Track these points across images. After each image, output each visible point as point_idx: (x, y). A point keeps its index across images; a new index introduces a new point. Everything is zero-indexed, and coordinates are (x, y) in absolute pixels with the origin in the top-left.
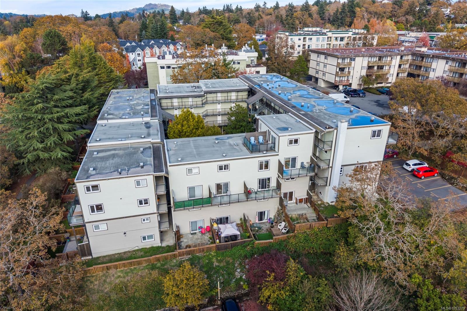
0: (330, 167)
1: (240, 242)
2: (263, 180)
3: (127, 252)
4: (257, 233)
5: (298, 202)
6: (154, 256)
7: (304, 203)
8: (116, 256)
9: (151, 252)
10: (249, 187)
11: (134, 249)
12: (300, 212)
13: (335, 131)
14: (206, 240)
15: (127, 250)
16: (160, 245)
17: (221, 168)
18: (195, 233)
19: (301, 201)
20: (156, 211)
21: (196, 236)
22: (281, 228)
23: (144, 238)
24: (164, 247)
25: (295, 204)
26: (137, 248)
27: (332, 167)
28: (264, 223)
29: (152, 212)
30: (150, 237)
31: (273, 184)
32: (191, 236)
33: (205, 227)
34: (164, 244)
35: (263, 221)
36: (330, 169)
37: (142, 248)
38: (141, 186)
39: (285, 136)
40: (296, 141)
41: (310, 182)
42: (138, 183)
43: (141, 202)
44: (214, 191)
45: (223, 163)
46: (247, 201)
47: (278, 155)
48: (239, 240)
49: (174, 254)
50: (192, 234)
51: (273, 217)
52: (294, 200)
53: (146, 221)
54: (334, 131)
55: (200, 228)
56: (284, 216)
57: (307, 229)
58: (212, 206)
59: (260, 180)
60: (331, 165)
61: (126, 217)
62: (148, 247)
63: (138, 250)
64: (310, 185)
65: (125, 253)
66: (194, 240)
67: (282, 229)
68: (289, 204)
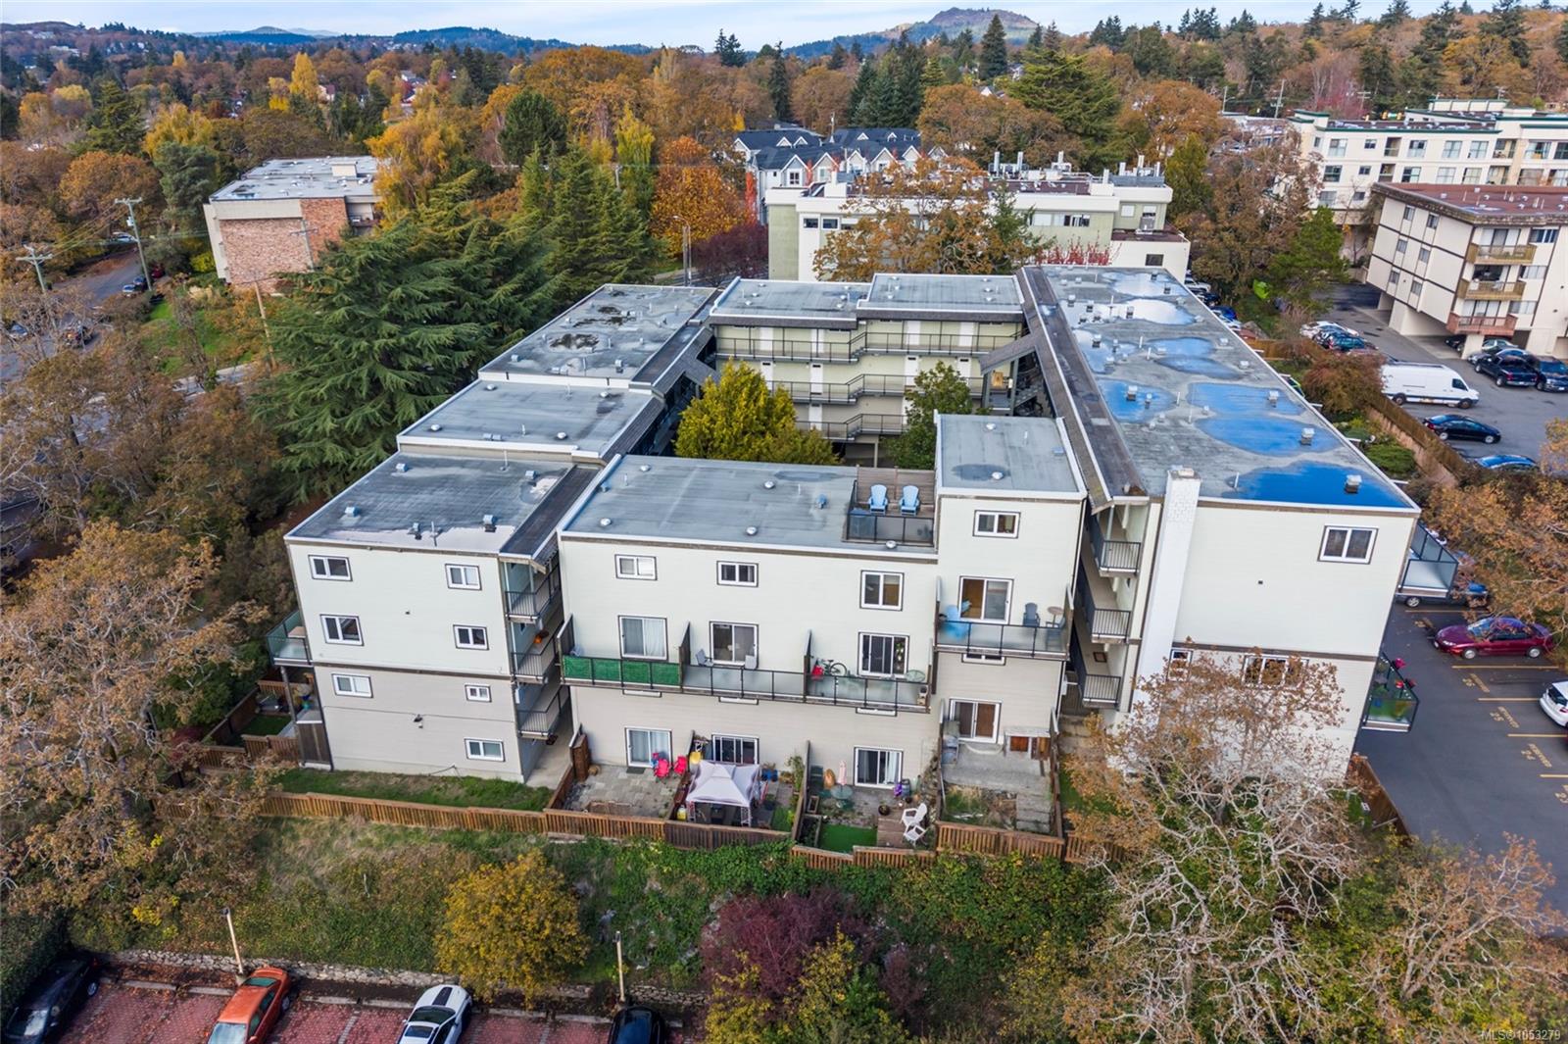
0: (1134, 642)
1: (744, 835)
2: (878, 640)
3: (424, 777)
4: (833, 822)
5: (1008, 747)
6: (473, 809)
7: (1033, 756)
8: (392, 782)
9: (486, 795)
10: (822, 655)
11: (446, 774)
12: (995, 784)
13: (1155, 508)
14: (660, 799)
15: (426, 772)
16: (521, 779)
17: (728, 573)
18: (641, 771)
19: (1019, 744)
20: (507, 672)
21: (636, 780)
23: (475, 748)
24: (530, 789)
25: (997, 753)
26: (452, 773)
27: (1139, 643)
29: (496, 673)
30: (492, 748)
31: (918, 660)
32: (623, 775)
33: (676, 759)
34: (536, 782)
35: (878, 786)
36: (1133, 649)
37: (469, 778)
38: (464, 586)
39: (962, 497)
40: (1007, 523)
41: (1065, 684)
42: (455, 575)
43: (463, 635)
44: (703, 644)
45: (737, 559)
46: (805, 701)
47: (935, 562)
48: (746, 825)
49: (535, 819)
50: (631, 770)
51: (914, 780)
52: (998, 738)
53: (478, 697)
54: (1149, 505)
57: (984, 849)
58: (682, 691)
59: (866, 638)
60: (1135, 634)
61: (421, 672)
62: (486, 777)
63: (454, 779)
64: (1064, 692)
65: (418, 778)
66: (626, 789)
67: (911, 828)
68: (974, 745)
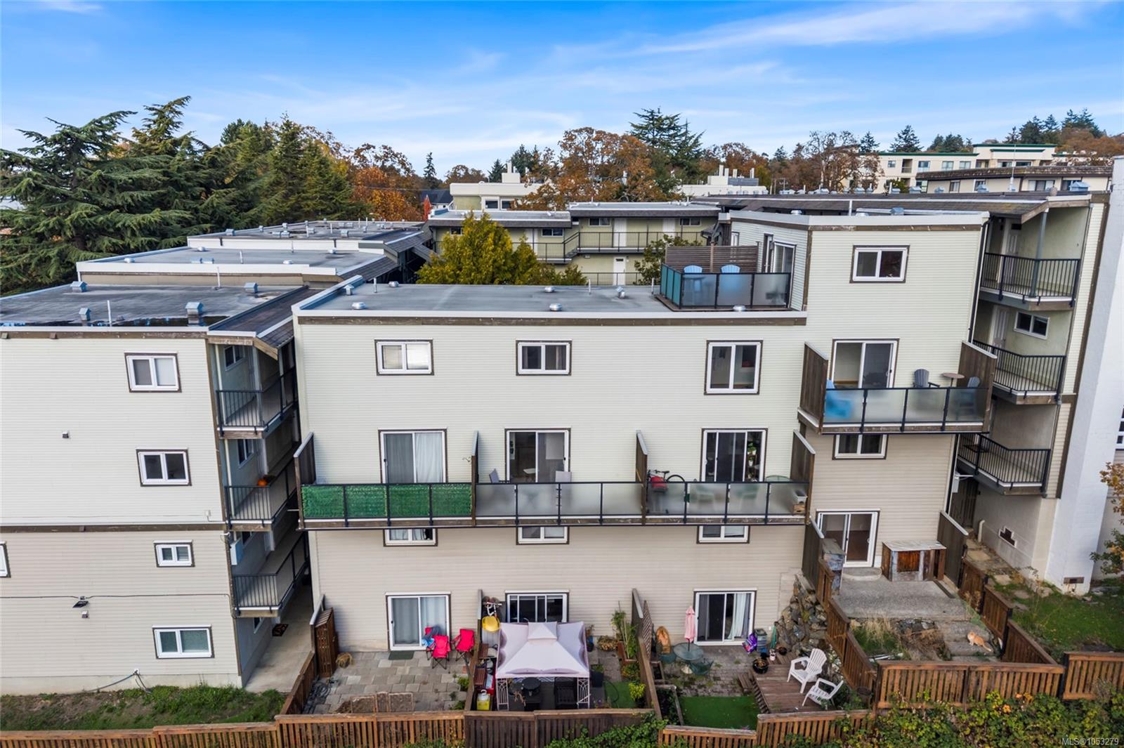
0: (1067, 399)
1: (585, 720)
2: (726, 437)
3: (90, 694)
4: (687, 693)
5: (895, 567)
7: (925, 576)
8: (38, 707)
9: (184, 711)
10: (656, 465)
11: (124, 686)
12: (907, 613)
13: (1098, 209)
14: (442, 688)
15: (92, 686)
16: (237, 682)
17: (531, 357)
18: (409, 655)
19: (908, 561)
20: (218, 517)
21: (404, 668)
22: (803, 677)
23: (168, 641)
24: (252, 696)
25: (879, 577)
26: (133, 684)
27: (1073, 400)
28: (725, 650)
29: (202, 520)
30: (196, 638)
31: (777, 463)
32: (385, 663)
33: (456, 633)
34: (259, 685)
35: (724, 642)
36: (1065, 409)
37: (159, 688)
38: (154, 387)
39: (839, 228)
40: (892, 263)
41: (957, 477)
42: (140, 371)
43: (152, 466)
44: (498, 463)
45: (542, 336)
46: (643, 522)
47: (801, 322)
48: (583, 706)
49: (262, 735)
50: (394, 656)
51: (770, 629)
52: (874, 559)
53: (174, 561)
54: (1087, 207)
55: (434, 633)
56: (822, 623)
57: (949, 696)
58: (475, 525)
59: (711, 437)
60: (1068, 389)
61: (87, 529)
62: (184, 684)
63: (136, 693)
64: (955, 489)
65: (80, 697)
66: (391, 681)
67: (810, 684)
68: (850, 570)
